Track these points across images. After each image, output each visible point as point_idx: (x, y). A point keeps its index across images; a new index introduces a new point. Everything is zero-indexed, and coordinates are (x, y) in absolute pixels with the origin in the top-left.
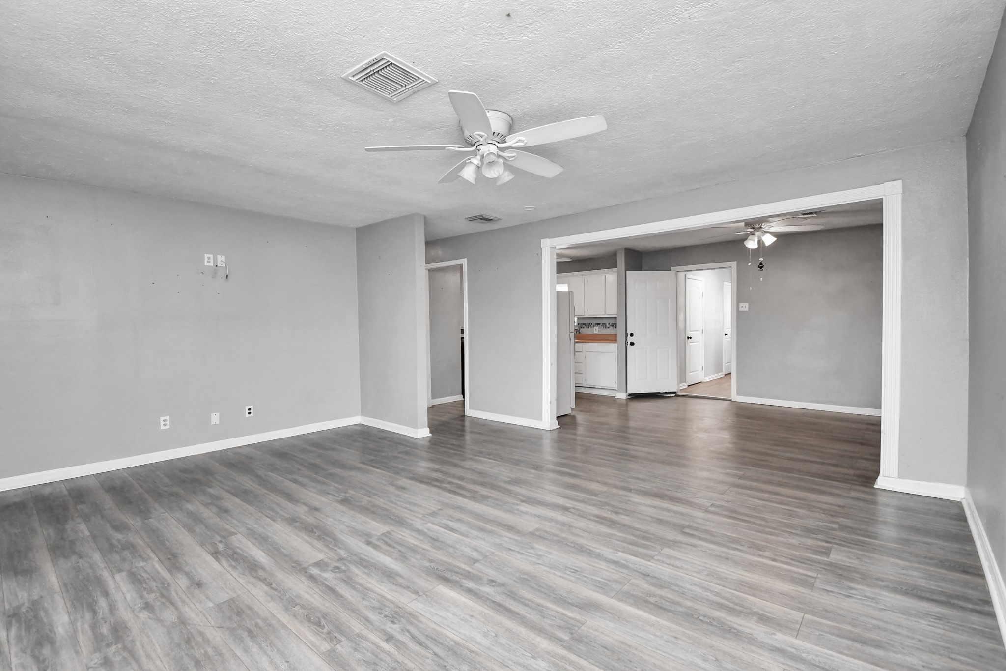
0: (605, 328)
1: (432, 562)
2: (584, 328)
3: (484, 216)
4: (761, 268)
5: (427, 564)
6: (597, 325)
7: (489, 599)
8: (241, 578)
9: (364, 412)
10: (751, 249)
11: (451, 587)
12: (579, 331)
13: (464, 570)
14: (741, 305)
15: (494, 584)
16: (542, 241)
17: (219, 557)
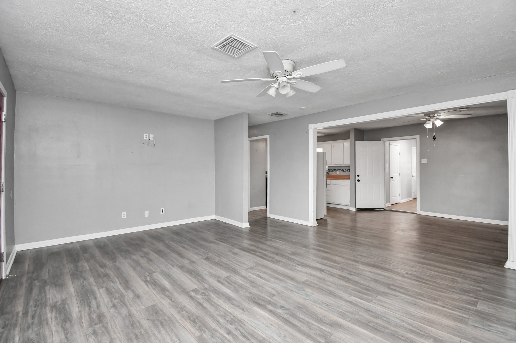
0: (343, 172)
1: (251, 294)
2: (331, 171)
3: (279, 113)
4: (434, 139)
5: (248, 295)
6: (338, 170)
7: (281, 316)
8: (158, 295)
9: (217, 213)
10: (428, 128)
11: (261, 308)
12: (329, 173)
13: (267, 299)
14: (422, 159)
15: (283, 308)
16: (309, 125)
17: (148, 283)
